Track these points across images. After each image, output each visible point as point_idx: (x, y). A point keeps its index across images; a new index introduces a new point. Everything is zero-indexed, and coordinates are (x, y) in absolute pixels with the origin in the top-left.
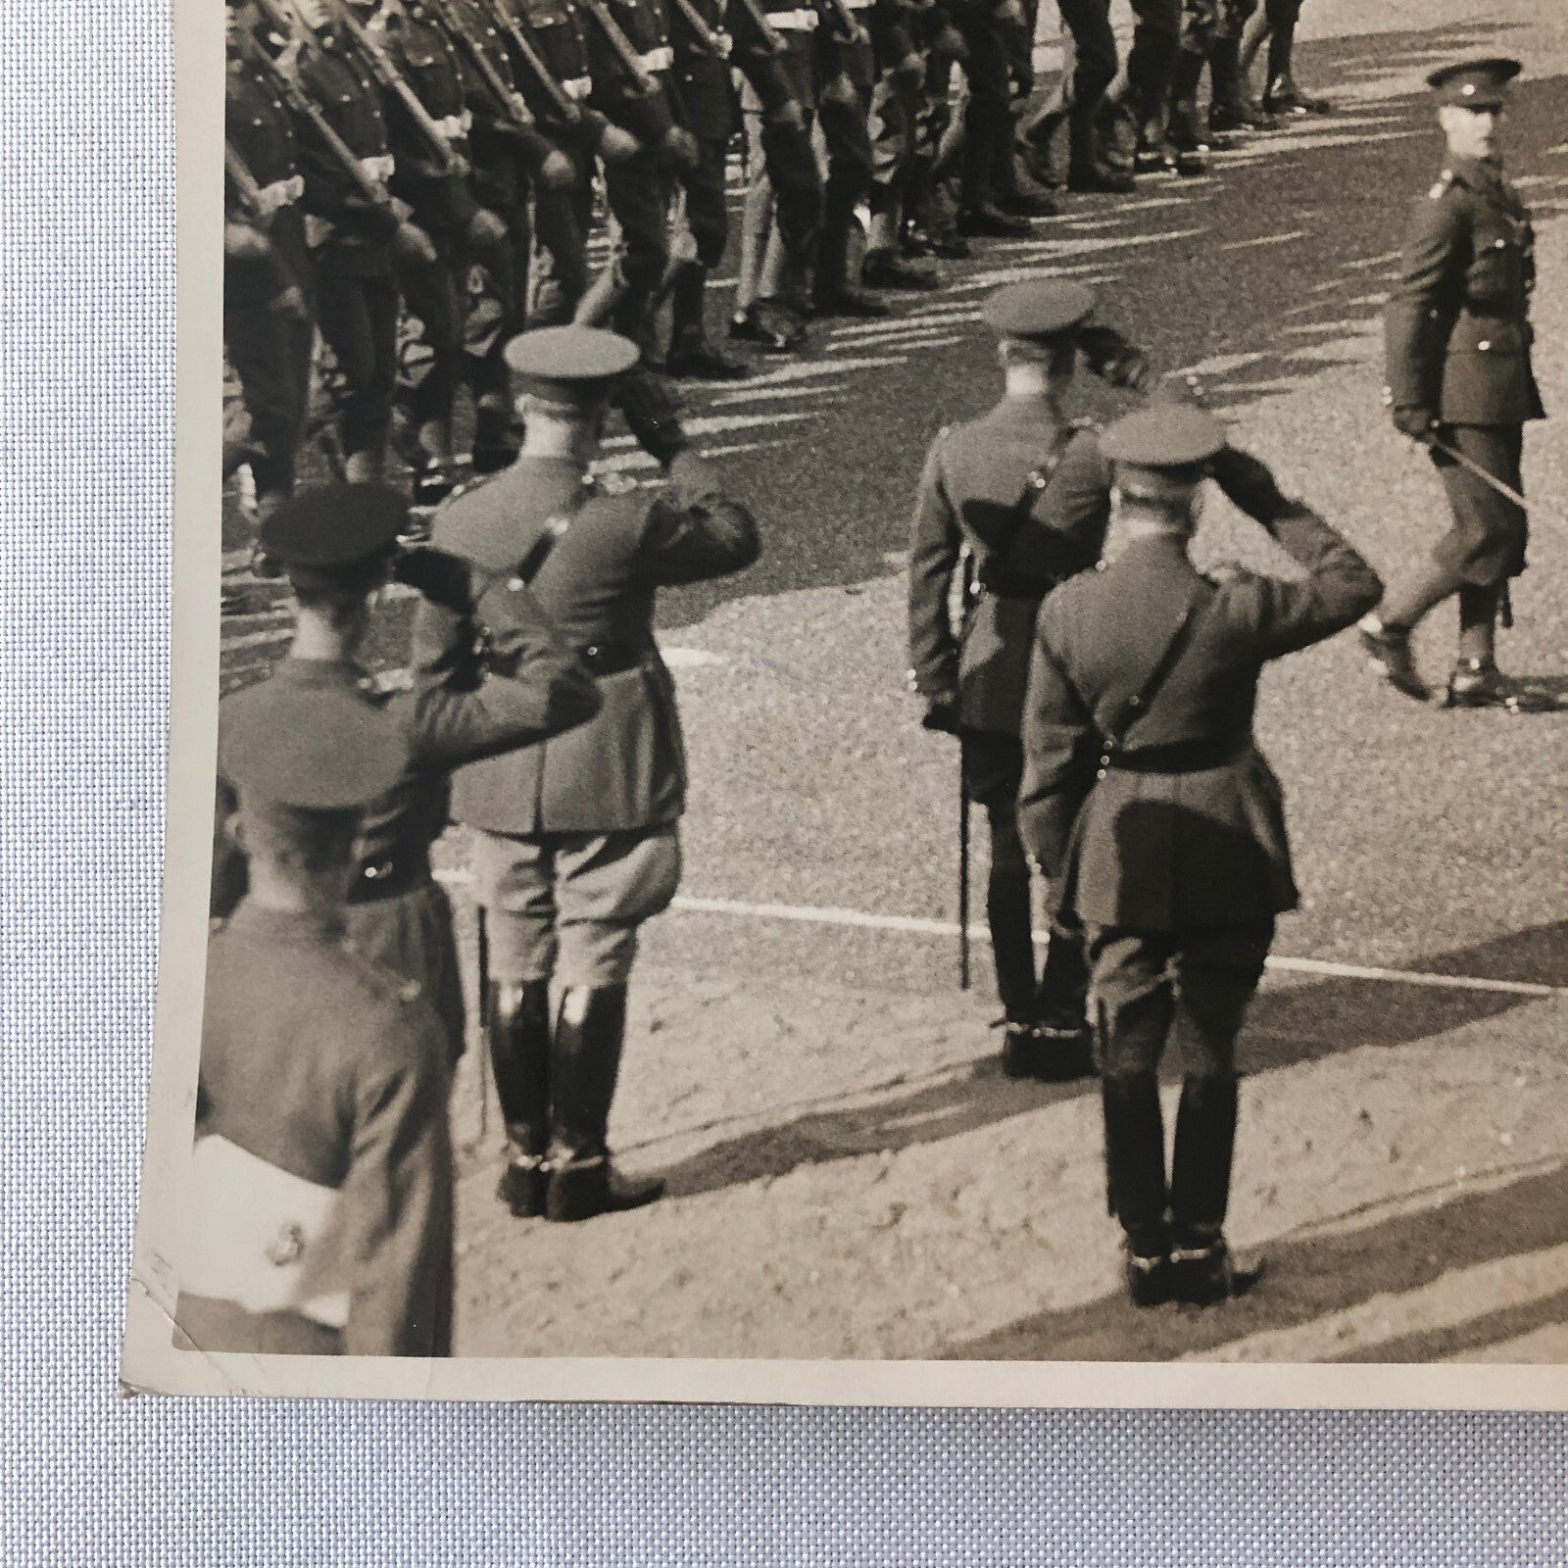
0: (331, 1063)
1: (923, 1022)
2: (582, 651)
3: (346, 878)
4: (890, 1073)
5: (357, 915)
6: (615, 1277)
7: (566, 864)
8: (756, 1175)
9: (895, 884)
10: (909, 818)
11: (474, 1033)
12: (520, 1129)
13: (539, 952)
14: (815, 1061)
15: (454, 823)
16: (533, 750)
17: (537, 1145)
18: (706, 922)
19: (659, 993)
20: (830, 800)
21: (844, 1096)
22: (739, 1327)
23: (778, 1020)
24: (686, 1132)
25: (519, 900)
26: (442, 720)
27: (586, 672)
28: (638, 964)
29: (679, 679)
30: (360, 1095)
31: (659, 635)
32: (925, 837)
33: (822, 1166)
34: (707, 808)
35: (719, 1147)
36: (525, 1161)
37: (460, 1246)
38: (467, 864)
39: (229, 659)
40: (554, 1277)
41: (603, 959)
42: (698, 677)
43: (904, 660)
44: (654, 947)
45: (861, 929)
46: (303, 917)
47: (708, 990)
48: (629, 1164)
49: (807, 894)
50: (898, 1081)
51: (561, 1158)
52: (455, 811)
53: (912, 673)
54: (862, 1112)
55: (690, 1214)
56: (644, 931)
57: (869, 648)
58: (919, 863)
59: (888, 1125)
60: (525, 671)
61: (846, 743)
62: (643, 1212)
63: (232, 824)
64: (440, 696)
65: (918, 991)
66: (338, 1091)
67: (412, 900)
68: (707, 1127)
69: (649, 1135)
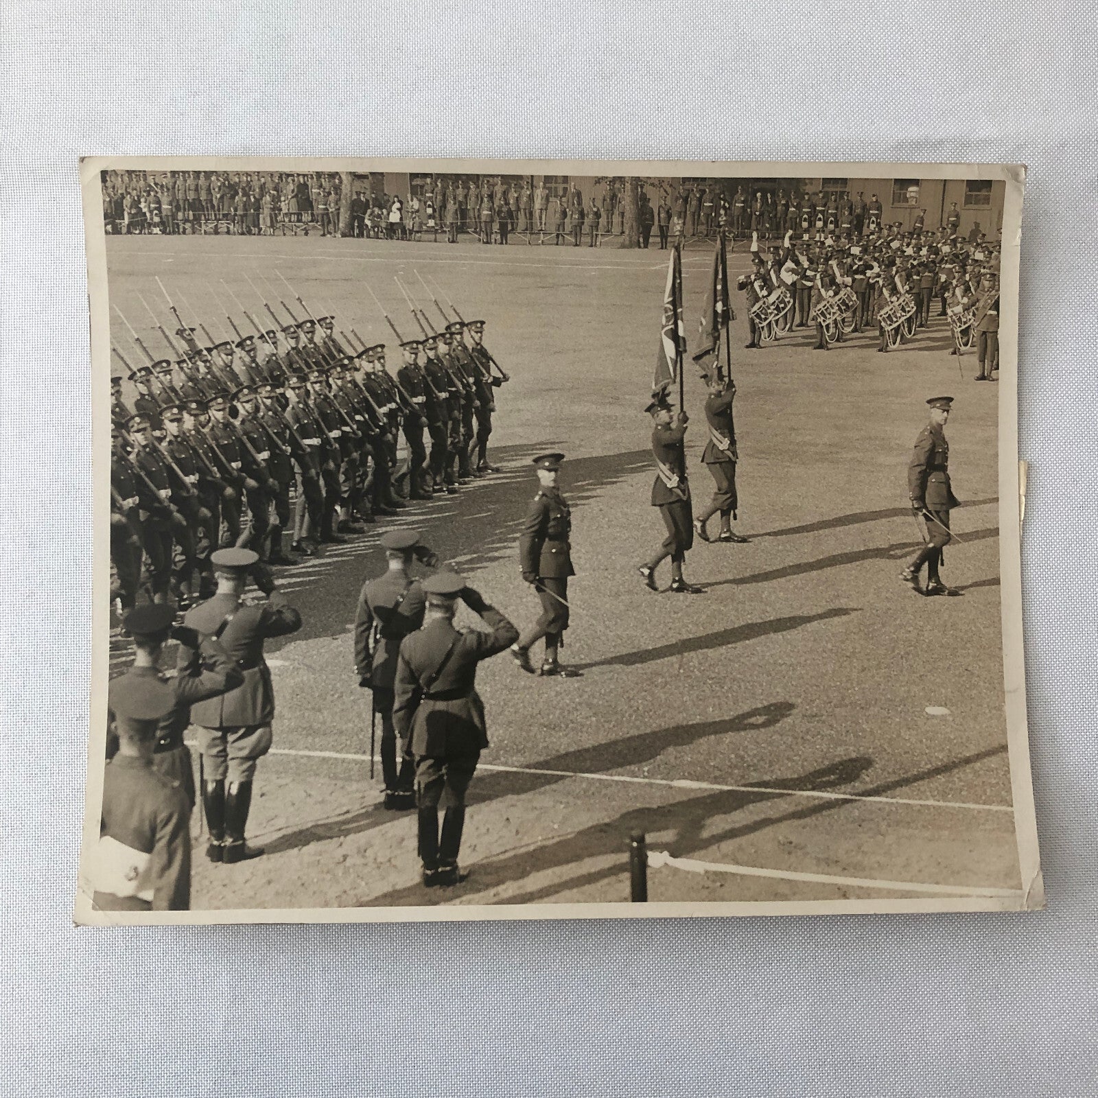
0: (148, 810)
1: (357, 791)
2: (237, 662)
3: (153, 745)
4: (345, 809)
5: (158, 757)
6: (246, 882)
7: (231, 738)
8: (296, 846)
9: (348, 742)
10: (354, 718)
11: (198, 799)
12: (214, 832)
13: (221, 770)
14: (318, 806)
15: (192, 724)
16: (220, 697)
17: (220, 837)
18: (282, 757)
19: (264, 783)
20: (326, 713)
21: (328, 818)
22: (289, 898)
23: (305, 792)
24: (272, 832)
25: (215, 751)
26: (187, 687)
27: (239, 669)
28: (256, 773)
29: (272, 671)
30: (158, 821)
31: (265, 655)
32: (359, 725)
33: (319, 842)
34: (282, 717)
35: (284, 836)
36: (216, 843)
37: (193, 873)
38: (196, 738)
39: (112, 667)
40: (225, 883)
41: (244, 772)
42: (279, 669)
43: (353, 662)
44: (262, 767)
45: (336, 759)
46: (137, 758)
47: (282, 782)
48: (252, 843)
49: (317, 747)
50: (348, 812)
51: (229, 841)
52: (192, 720)
53: (356, 667)
54: (336, 823)
55: (273, 860)
56: (258, 761)
57: (341, 659)
58: (357, 735)
59: (343, 828)
60: (218, 669)
61: (332, 693)
62: (257, 859)
63: (113, 726)
64: (187, 679)
65: (356, 781)
66: (150, 820)
67: (177, 751)
68: (280, 830)
69: (258, 834)
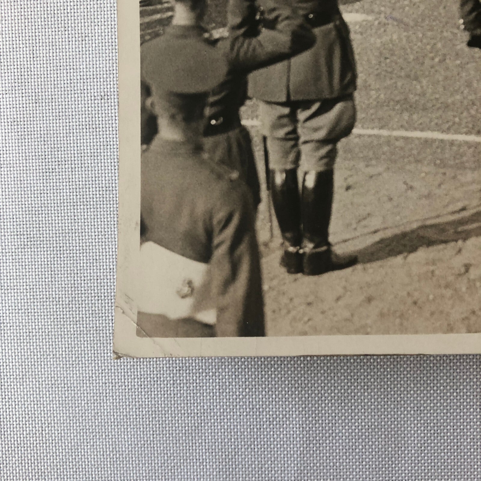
0: (201, 208)
1: (473, 182)
2: (306, 16)
3: (202, 126)
4: (460, 205)
5: (208, 142)
6: (338, 299)
7: (302, 115)
8: (400, 253)
9: (457, 120)
10: (462, 88)
11: (264, 194)
12: (288, 235)
13: (292, 156)
14: (424, 201)
15: (250, 98)
16: (285, 63)
17: (297, 242)
18: (369, 140)
19: (349, 173)
20: (424, 82)
21: (438, 216)
22: (398, 321)
23: (405, 183)
24: (365, 235)
25: (281, 133)
26: (242, 51)
27: (309, 26)
29: (351, 27)
30: (215, 222)
31: (342, 8)
32: (470, 97)
33: (431, 248)
34: (367, 87)
35: (382, 241)
36: (291, 249)
37: (265, 287)
38: (257, 117)
39: (144, 27)
40: (309, 300)
41: (322, 158)
42: (360, 27)
43: (457, 15)
44: (345, 152)
45: (442, 141)
46: (183, 143)
47: (371, 171)
48: (339, 250)
49: (416, 125)
50: (464, 209)
51: (308, 247)
52: (250, 93)
53: (462, 21)
54: (448, 223)
55: (371, 271)
56: (340, 145)
57: (441, 10)
58: (468, 110)
59: (460, 229)
60: (280, 26)
61: (431, 55)
62: (349, 270)
63: (149, 102)
64: (241, 39)
65: (470, 168)
66: (204, 221)
67: (233, 134)
68: (375, 232)
69: (348, 236)
